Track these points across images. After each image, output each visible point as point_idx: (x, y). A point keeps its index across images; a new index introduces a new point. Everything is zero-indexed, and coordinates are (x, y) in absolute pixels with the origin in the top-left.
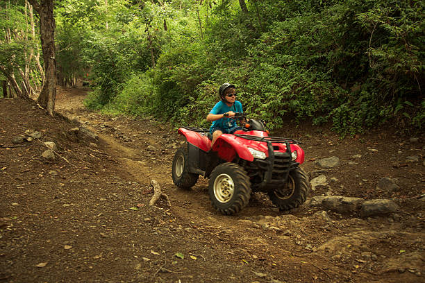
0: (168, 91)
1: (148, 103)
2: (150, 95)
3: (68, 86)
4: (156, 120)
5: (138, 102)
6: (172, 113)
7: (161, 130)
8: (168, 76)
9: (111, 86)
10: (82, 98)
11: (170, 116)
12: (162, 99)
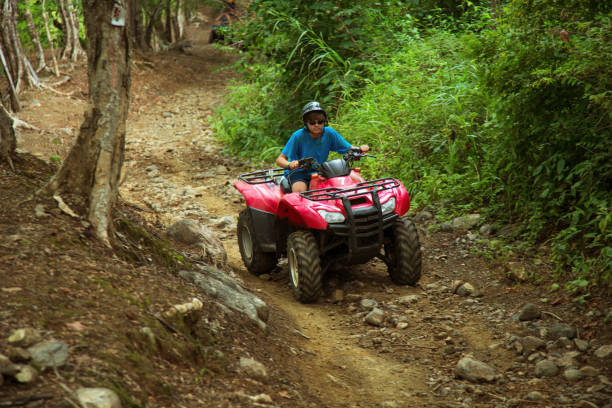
0: (548, 119)
1: (462, 157)
2: (474, 129)
3: (157, 43)
4: (494, 233)
5: (425, 151)
6: (565, 208)
7: (512, 279)
8: (552, 58)
9: (321, 69)
10: (207, 98)
11: (553, 226)
12: (522, 150)
